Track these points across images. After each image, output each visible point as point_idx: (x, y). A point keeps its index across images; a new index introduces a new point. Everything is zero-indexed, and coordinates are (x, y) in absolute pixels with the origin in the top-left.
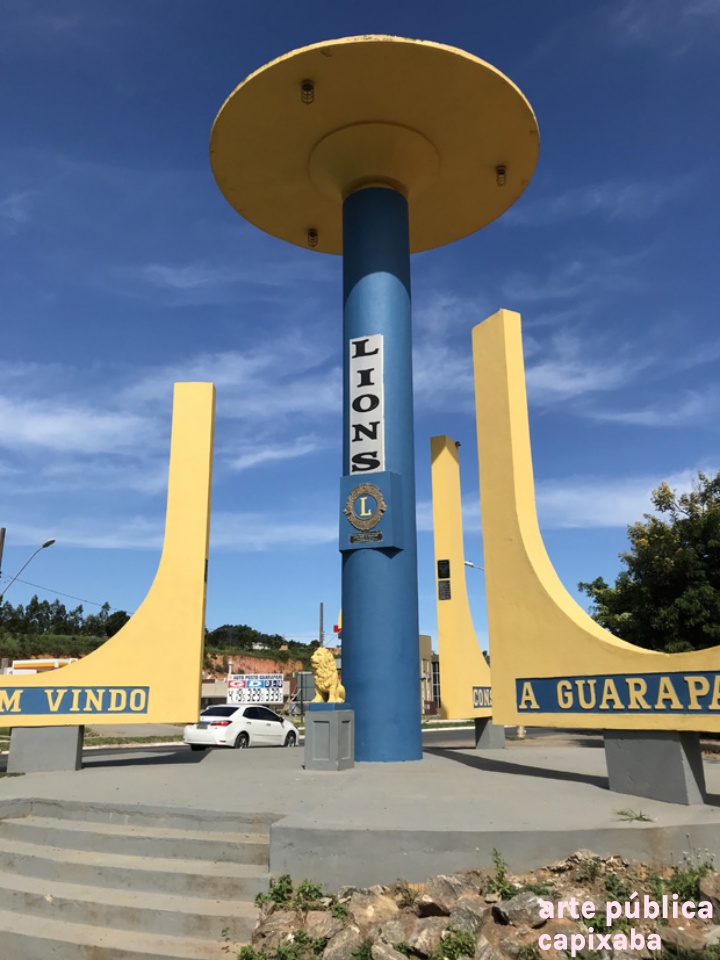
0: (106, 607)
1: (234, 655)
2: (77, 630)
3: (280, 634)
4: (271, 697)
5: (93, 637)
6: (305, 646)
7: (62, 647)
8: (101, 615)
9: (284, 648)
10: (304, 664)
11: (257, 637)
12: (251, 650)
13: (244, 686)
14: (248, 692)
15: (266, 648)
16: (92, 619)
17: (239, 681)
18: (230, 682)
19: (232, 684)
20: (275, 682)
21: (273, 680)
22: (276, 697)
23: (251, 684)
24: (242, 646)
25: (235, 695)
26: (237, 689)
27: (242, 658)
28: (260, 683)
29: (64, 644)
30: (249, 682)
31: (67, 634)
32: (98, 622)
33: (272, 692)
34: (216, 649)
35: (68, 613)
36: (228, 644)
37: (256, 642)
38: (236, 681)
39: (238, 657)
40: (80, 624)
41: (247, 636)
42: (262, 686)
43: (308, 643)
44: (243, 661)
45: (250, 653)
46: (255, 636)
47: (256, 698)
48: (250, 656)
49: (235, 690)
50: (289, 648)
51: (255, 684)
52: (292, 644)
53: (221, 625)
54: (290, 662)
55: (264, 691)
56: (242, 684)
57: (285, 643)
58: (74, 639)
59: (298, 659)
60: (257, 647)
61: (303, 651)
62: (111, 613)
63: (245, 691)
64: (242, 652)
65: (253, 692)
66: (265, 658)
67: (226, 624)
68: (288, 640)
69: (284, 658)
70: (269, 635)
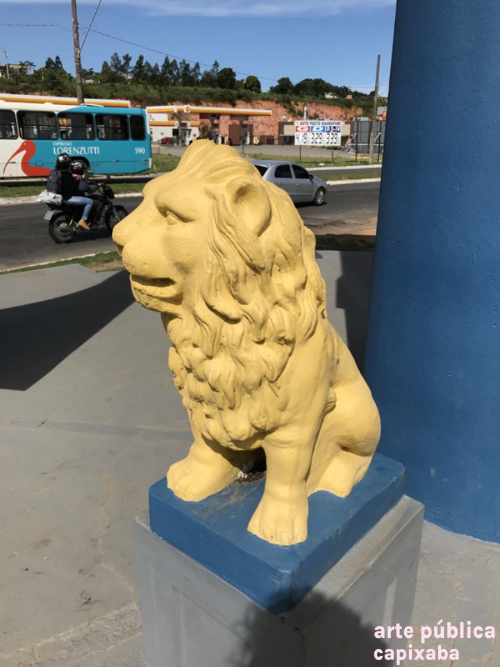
0: (216, 64)
1: (311, 103)
2: (198, 83)
3: (347, 86)
4: (331, 141)
5: (209, 88)
6: (365, 95)
7: (188, 96)
8: (213, 71)
9: (349, 97)
10: (364, 110)
11: (330, 88)
12: (325, 99)
13: (309, 131)
14: (312, 136)
15: (335, 97)
16: (207, 75)
17: (305, 126)
18: (297, 127)
19: (299, 129)
20: (334, 127)
21: (332, 126)
22: (335, 141)
23: (314, 129)
24: (317, 96)
25: (301, 138)
26: (303, 133)
27: (317, 104)
28: (321, 129)
29: (189, 94)
30: (312, 128)
31: (192, 86)
32: (211, 76)
33: (331, 136)
34: (298, 98)
35: (190, 69)
36: (307, 94)
37: (328, 92)
38: (302, 126)
39: (314, 105)
40: (200, 78)
41: (321, 87)
42: (323, 131)
43: (368, 93)
44: (318, 107)
45: (323, 101)
46: (327, 88)
47: (318, 140)
48: (322, 103)
49: (301, 134)
50: (353, 97)
51: (318, 129)
52: (356, 94)
53: (304, 79)
54: (353, 108)
55: (325, 135)
56: (307, 129)
57: (351, 93)
58: (196, 90)
59: (360, 106)
60: (328, 96)
61: (363, 100)
62: (220, 69)
63: (310, 135)
64: (317, 100)
65: (316, 136)
66: (334, 105)
67: (307, 78)
68: (353, 90)
69: (348, 105)
70: (339, 86)
